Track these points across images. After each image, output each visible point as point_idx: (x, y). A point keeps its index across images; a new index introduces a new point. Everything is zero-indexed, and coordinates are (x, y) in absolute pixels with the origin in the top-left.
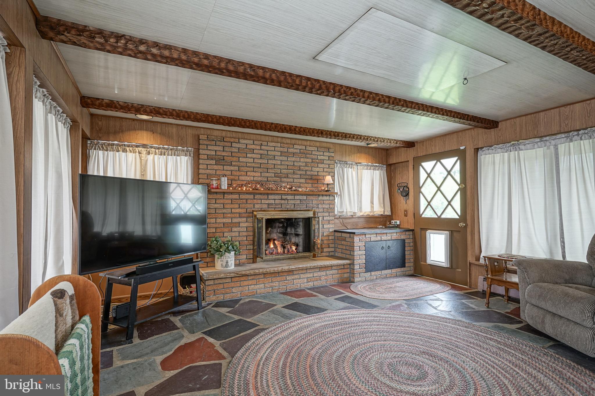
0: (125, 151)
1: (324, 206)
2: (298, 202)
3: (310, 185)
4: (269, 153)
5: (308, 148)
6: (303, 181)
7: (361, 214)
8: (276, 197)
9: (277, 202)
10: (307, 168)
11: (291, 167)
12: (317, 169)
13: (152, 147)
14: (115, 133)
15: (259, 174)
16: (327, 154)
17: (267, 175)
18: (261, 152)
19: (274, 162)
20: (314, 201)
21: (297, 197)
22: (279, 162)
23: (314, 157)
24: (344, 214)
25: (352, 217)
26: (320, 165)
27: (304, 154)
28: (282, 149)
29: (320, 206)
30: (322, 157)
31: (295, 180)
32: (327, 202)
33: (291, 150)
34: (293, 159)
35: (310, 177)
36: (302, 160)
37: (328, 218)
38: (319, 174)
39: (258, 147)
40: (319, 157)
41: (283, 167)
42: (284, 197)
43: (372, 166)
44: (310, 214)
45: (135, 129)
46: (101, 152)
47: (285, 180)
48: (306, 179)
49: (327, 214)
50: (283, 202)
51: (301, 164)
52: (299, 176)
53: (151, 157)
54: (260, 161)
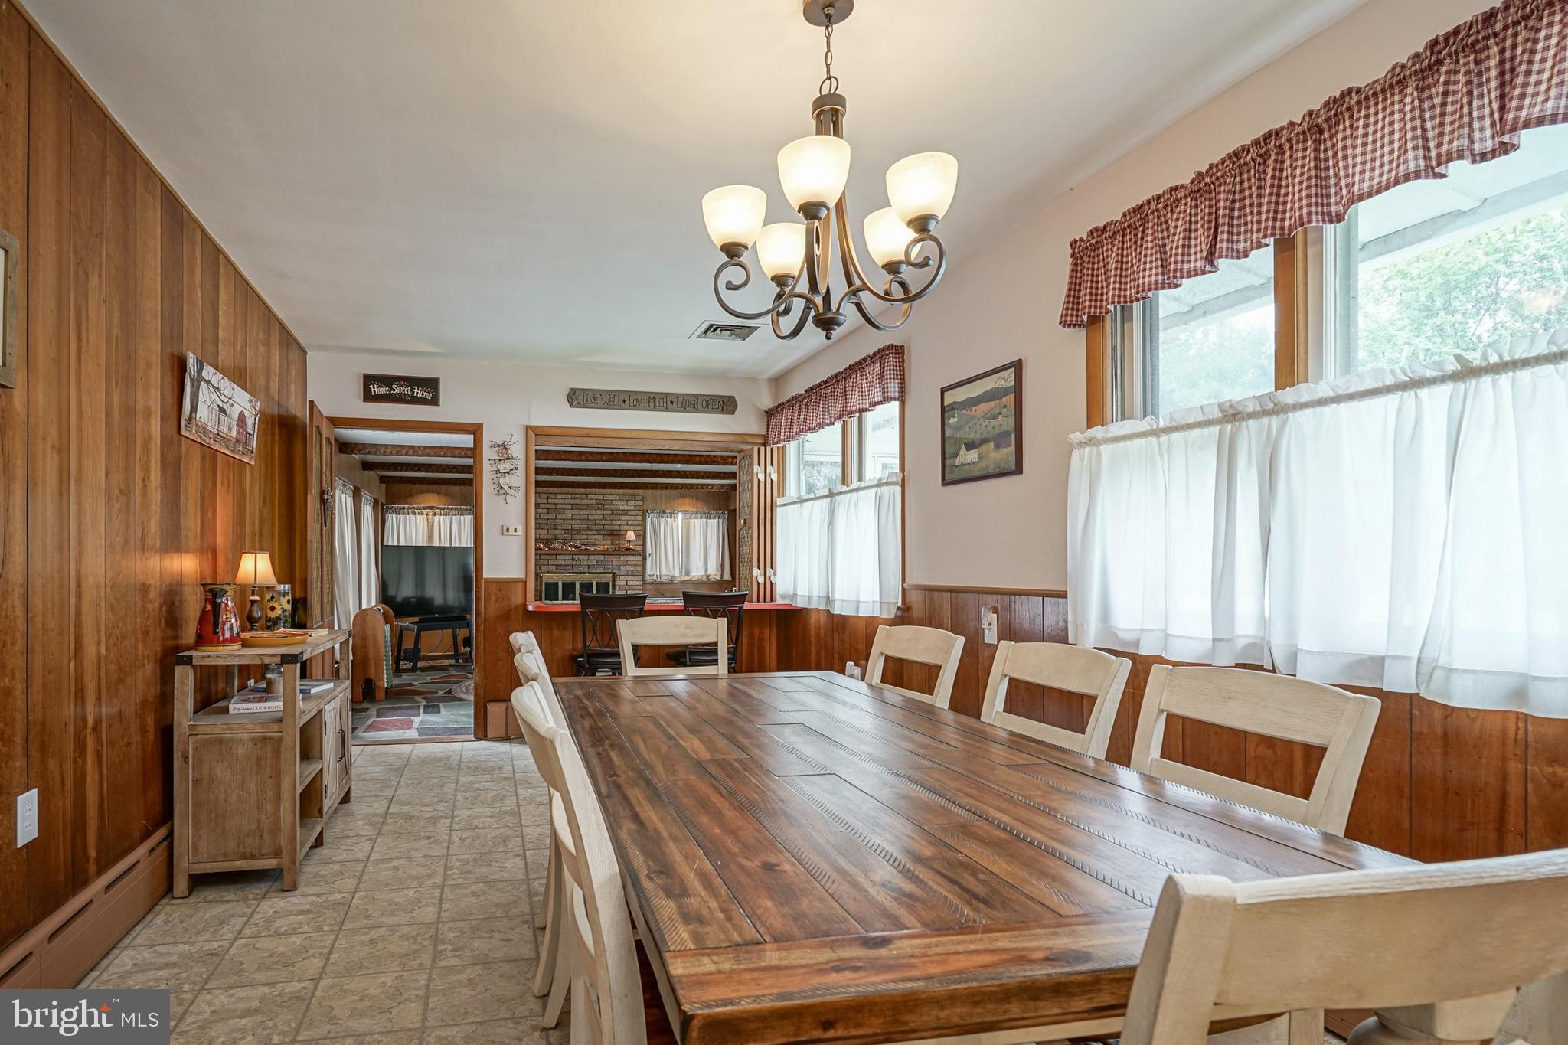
0: (414, 513)
1: (628, 568)
2: (594, 563)
3: (609, 542)
4: (558, 506)
5: (606, 497)
6: (600, 537)
7: (686, 578)
8: (566, 557)
9: (567, 562)
10: (604, 522)
11: (584, 522)
12: (619, 523)
13: (437, 508)
14: (406, 497)
15: (546, 531)
16: (633, 503)
17: (556, 531)
18: (548, 506)
19: (563, 517)
20: (614, 562)
21: (591, 557)
22: (569, 517)
23: (614, 507)
24: (655, 577)
25: (671, 582)
26: (622, 517)
27: (601, 505)
28: (573, 501)
29: (622, 568)
30: (625, 507)
31: (590, 537)
32: (633, 563)
33: (583, 502)
34: (588, 512)
35: (609, 533)
36: (598, 512)
37: (634, 583)
38: (622, 528)
39: (545, 501)
40: (622, 508)
41: (573, 522)
42: (576, 557)
43: (704, 513)
44: (608, 578)
45: (422, 493)
46: (394, 516)
47: (577, 537)
48: (604, 535)
49: (633, 578)
50: (574, 563)
51: (597, 517)
52: (594, 532)
53: (436, 518)
54: (547, 517)
